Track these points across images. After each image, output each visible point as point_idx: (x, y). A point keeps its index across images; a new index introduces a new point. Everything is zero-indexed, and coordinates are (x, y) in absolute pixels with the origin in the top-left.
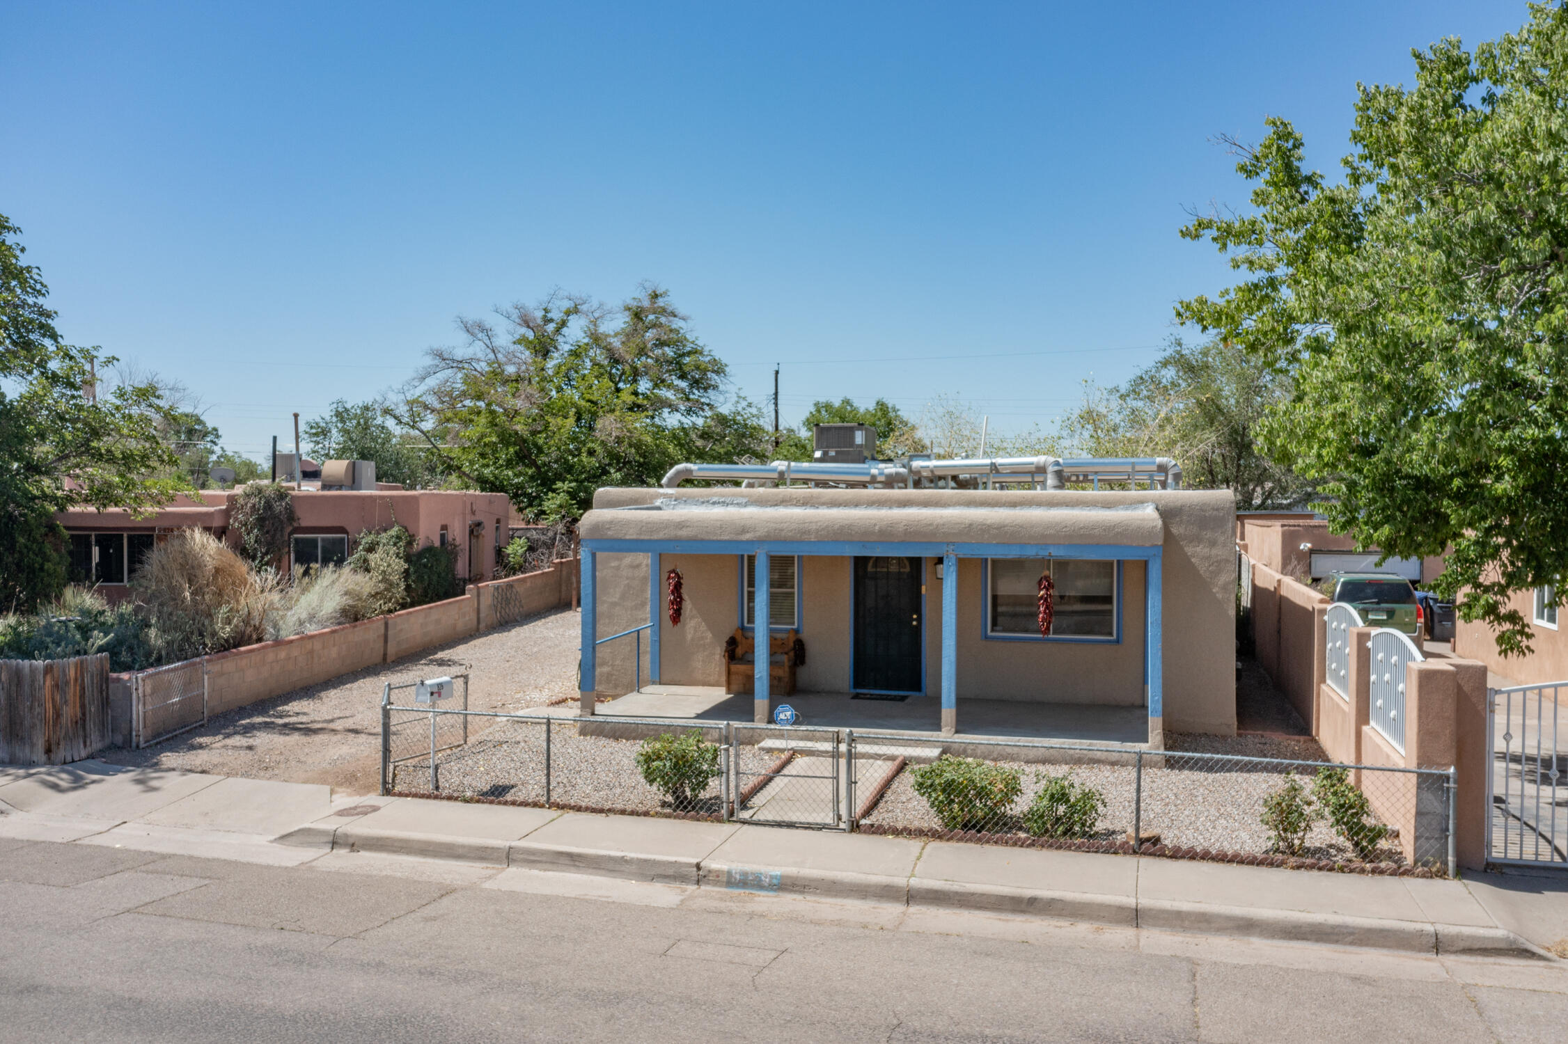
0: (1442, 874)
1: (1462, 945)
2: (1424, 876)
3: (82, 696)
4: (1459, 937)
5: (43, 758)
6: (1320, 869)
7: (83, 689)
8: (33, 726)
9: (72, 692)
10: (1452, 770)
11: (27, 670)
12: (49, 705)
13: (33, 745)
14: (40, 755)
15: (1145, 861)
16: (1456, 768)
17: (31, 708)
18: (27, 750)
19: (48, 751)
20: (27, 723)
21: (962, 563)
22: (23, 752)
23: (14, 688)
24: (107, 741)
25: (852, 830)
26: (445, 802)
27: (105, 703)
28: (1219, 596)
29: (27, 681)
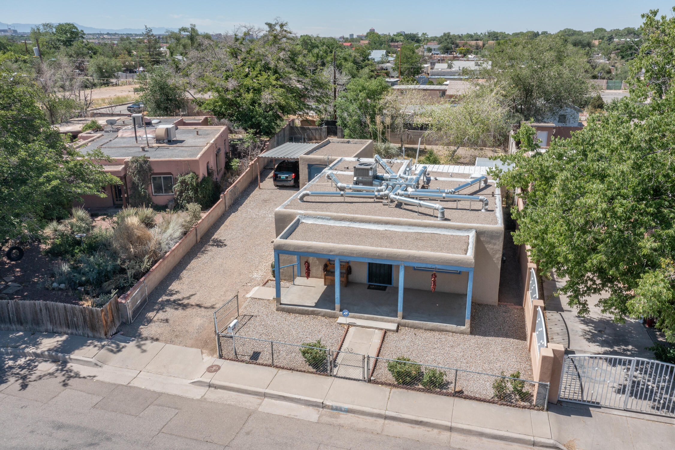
0: (542, 410)
1: (540, 444)
2: (537, 410)
3: (112, 313)
4: (540, 442)
5: (105, 337)
6: (507, 406)
7: (112, 310)
8: (100, 327)
9: (110, 315)
10: (548, 383)
11: (95, 311)
12: (104, 322)
13: (100, 333)
14: (103, 336)
15: (457, 399)
16: (550, 383)
17: (98, 322)
18: (99, 334)
19: (106, 335)
20: (97, 326)
21: (406, 268)
22: (98, 335)
23: (91, 315)
24: (121, 322)
25: (368, 382)
26: (240, 363)
27: (118, 310)
28: (496, 261)
29: (95, 314)
